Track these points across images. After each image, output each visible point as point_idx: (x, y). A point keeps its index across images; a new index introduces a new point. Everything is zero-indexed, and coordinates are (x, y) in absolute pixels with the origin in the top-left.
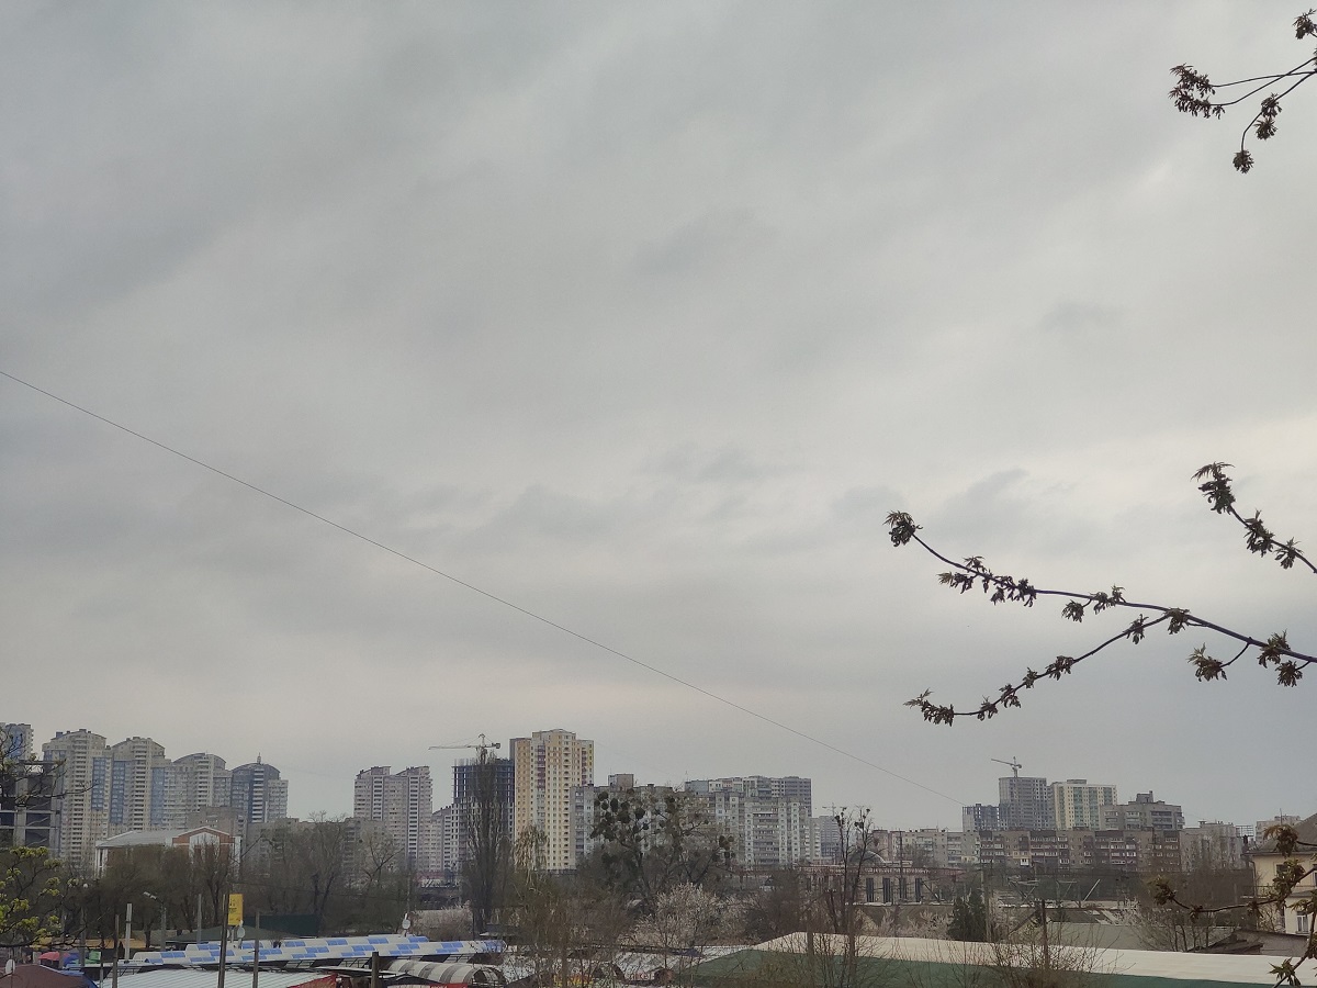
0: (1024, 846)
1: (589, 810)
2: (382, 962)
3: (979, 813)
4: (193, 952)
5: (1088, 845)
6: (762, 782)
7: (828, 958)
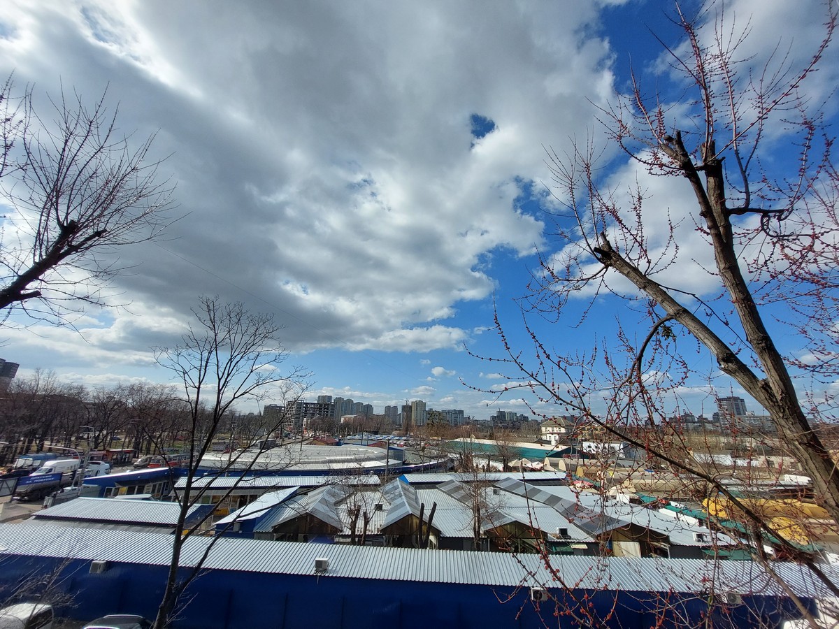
0: (501, 423)
1: (425, 414)
2: (389, 440)
3: (493, 418)
4: (357, 437)
5: (512, 423)
6: (455, 410)
7: (467, 443)
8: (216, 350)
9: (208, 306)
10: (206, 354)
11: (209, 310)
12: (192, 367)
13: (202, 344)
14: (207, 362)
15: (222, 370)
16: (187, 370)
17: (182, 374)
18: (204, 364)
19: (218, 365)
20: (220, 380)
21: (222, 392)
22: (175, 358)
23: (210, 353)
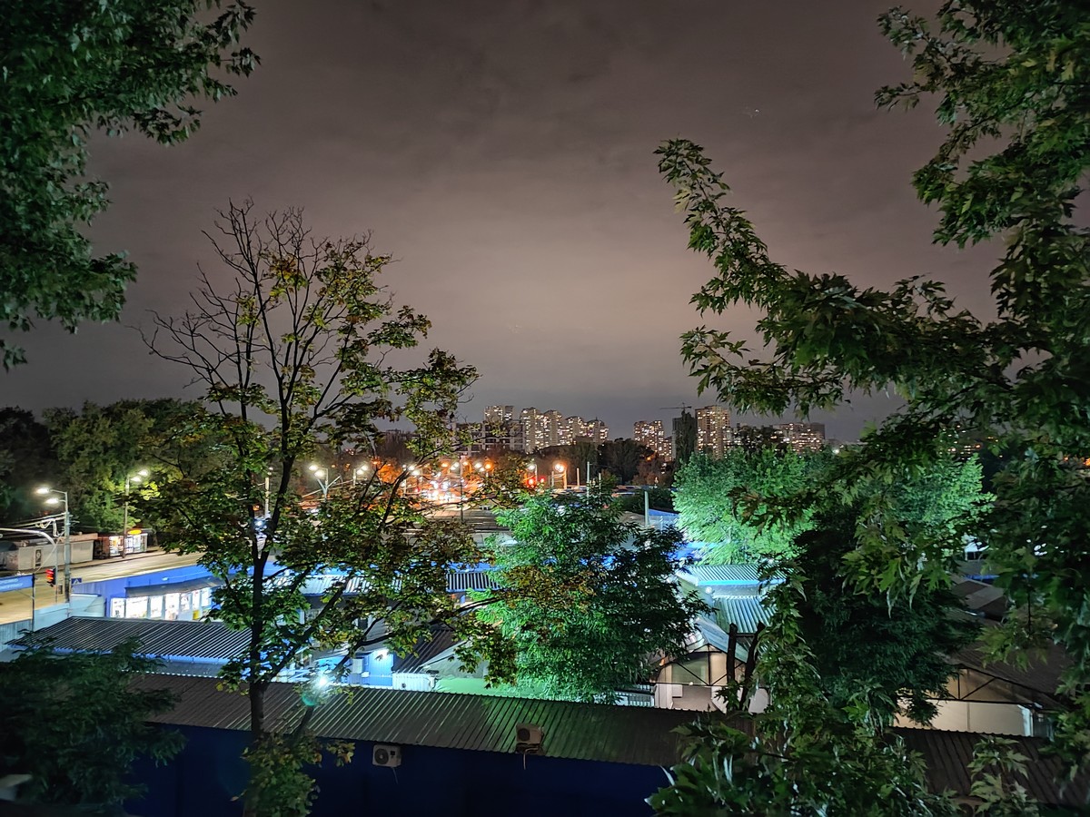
8: (264, 318)
10: (242, 329)
11: (237, 232)
12: (222, 357)
13: (231, 307)
14: (249, 346)
15: (281, 359)
16: (214, 363)
17: (207, 376)
18: (243, 348)
19: (272, 350)
20: (280, 379)
21: (288, 405)
22: (187, 340)
23: (252, 326)
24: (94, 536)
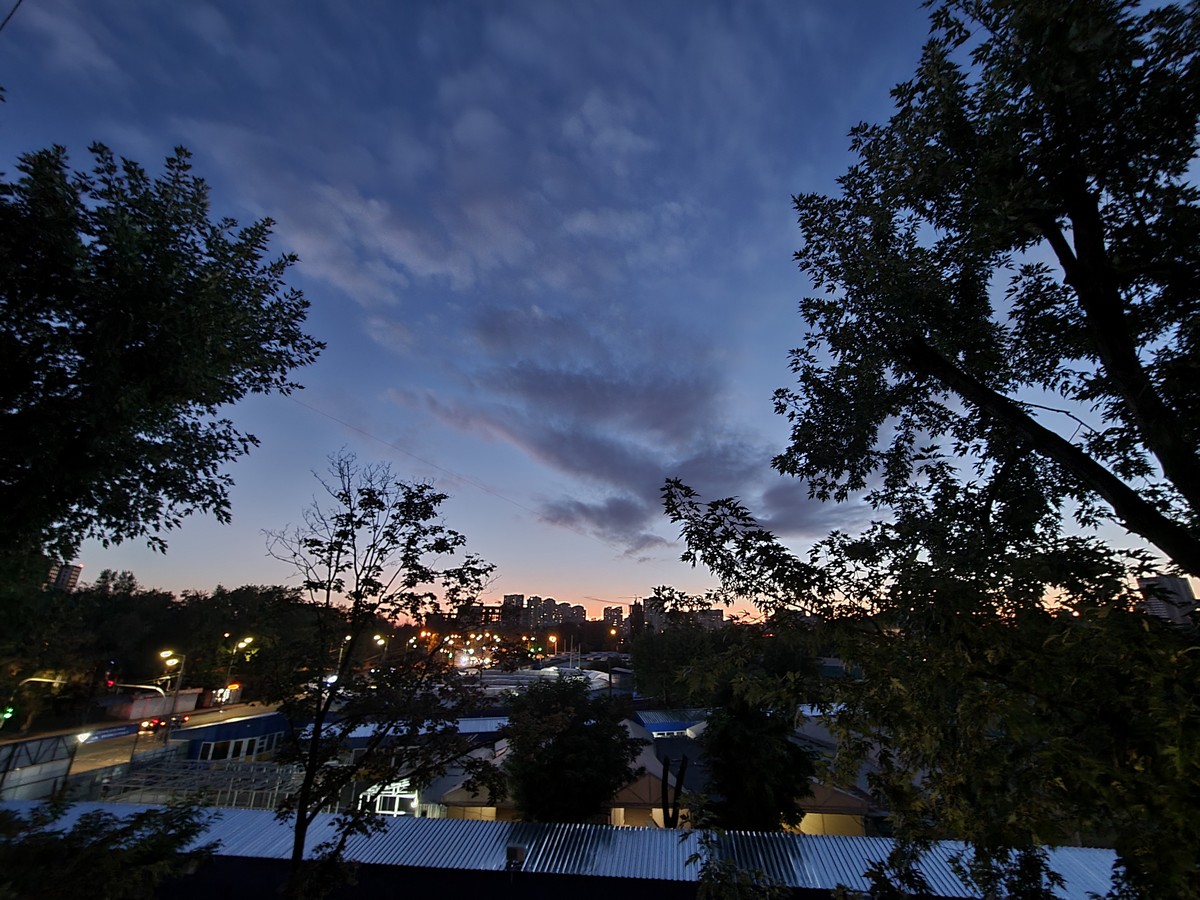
9: (341, 470)
11: (342, 476)
15: (360, 562)
17: (304, 569)
19: (355, 556)
20: (358, 576)
22: (296, 547)
24: (199, 690)
